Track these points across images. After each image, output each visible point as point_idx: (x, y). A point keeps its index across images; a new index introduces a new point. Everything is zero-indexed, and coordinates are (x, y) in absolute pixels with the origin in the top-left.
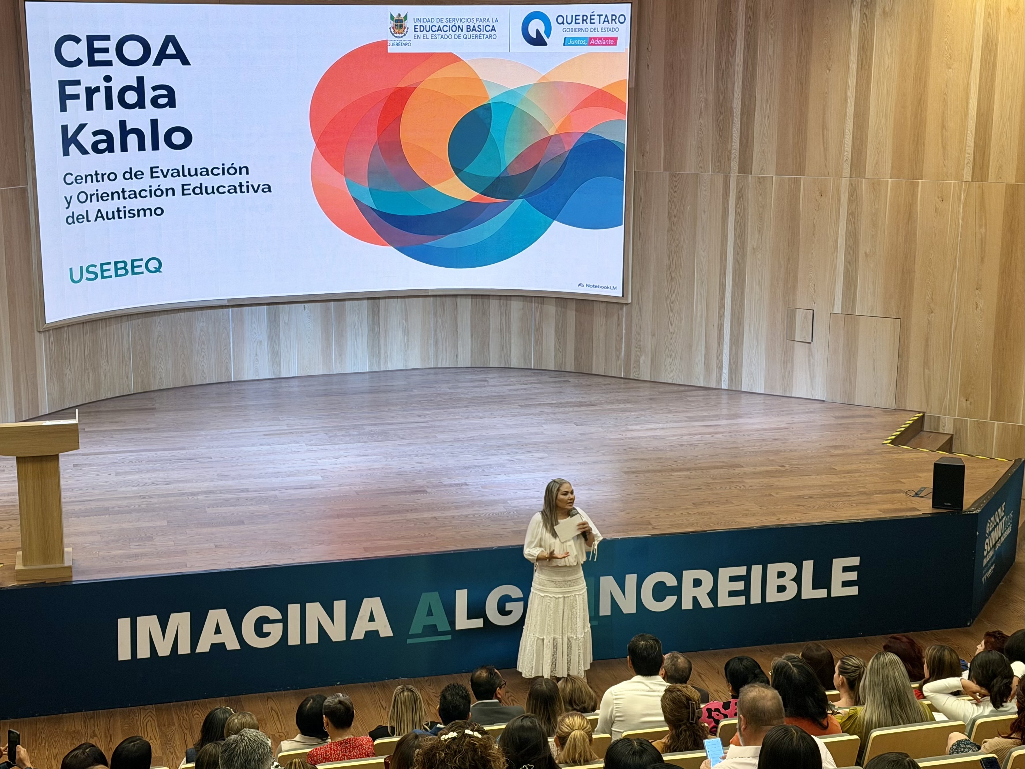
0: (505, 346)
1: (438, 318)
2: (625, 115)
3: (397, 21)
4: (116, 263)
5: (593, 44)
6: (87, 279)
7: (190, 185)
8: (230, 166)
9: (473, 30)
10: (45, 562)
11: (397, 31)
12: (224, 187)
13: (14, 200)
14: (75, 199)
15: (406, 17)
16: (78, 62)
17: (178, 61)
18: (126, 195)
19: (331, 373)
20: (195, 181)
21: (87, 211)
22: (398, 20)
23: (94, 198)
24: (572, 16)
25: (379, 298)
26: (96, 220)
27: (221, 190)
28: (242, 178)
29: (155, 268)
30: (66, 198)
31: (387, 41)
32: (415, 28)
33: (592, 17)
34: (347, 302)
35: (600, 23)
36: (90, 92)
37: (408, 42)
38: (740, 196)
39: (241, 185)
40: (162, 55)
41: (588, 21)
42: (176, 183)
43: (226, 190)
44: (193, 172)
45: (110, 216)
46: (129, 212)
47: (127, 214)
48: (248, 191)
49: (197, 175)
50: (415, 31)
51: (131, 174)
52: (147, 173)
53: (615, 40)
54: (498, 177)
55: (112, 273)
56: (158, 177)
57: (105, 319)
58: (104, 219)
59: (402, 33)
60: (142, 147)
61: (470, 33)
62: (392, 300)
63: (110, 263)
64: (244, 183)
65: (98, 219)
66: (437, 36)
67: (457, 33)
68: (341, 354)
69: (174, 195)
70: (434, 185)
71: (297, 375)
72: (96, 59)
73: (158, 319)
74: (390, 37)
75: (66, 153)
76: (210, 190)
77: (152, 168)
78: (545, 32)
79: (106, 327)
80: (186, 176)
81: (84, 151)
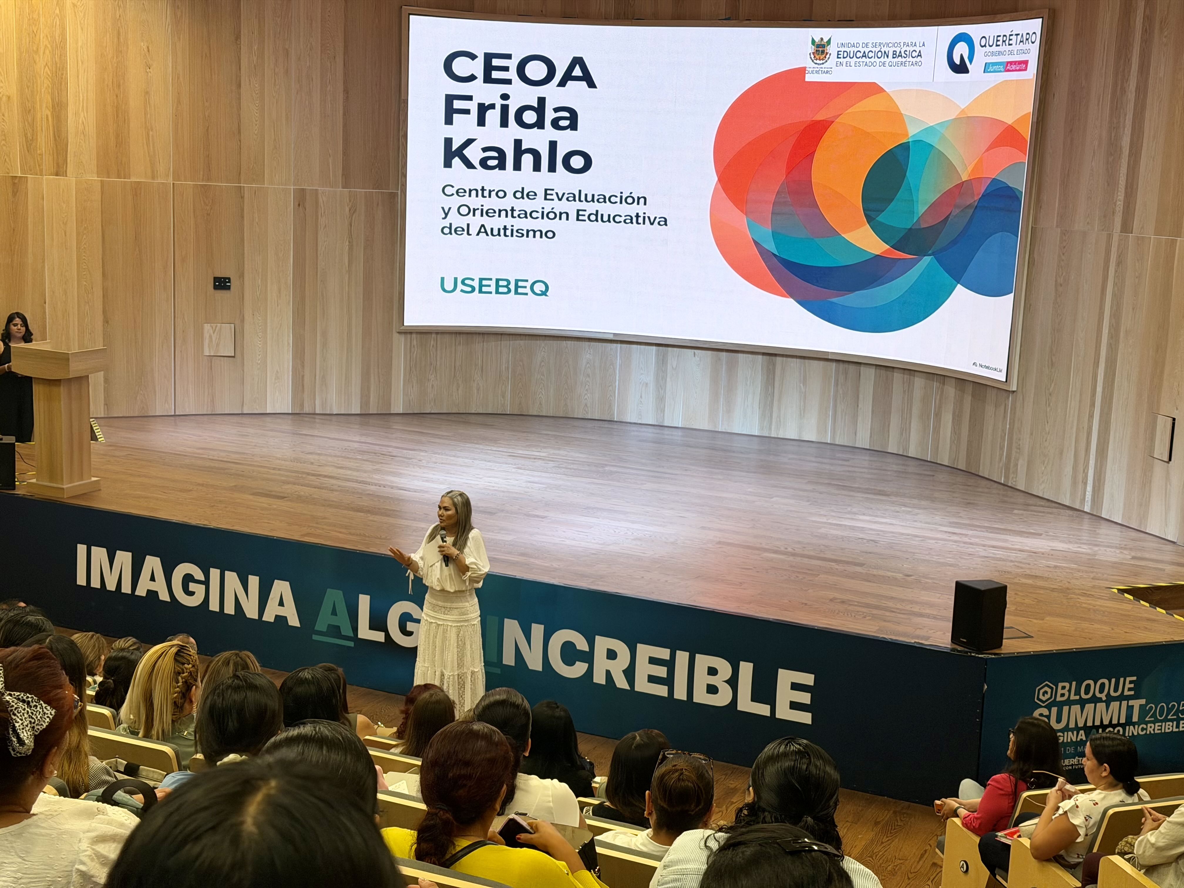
0: (905, 431)
1: (839, 387)
2: (1026, 155)
3: (818, 46)
4: (498, 281)
5: (1009, 71)
6: (462, 291)
7: (585, 210)
8: (629, 195)
9: (899, 56)
10: (51, 482)
11: (817, 57)
12: (620, 216)
13: (380, 203)
14: (454, 210)
15: (829, 42)
16: (472, 78)
17: (584, 83)
18: (516, 214)
19: (717, 430)
20: (591, 208)
21: (468, 225)
22: (820, 45)
23: (478, 213)
24: (994, 36)
25: (776, 355)
26: (478, 234)
27: (617, 219)
28: (639, 209)
29: (541, 291)
30: (443, 208)
31: (806, 68)
32: (838, 54)
33: (1011, 37)
34: (740, 355)
35: (1016, 44)
36: (483, 109)
37: (829, 70)
38: (1119, 263)
39: (637, 216)
40: (568, 77)
41: (1007, 42)
42: (572, 207)
43: (622, 219)
44: (589, 198)
45: (495, 232)
46: (517, 231)
47: (515, 233)
48: (644, 223)
49: (594, 202)
50: (838, 58)
51: (522, 194)
52: (541, 194)
53: (1026, 62)
54: (910, 229)
55: (493, 289)
56: (553, 200)
57: (483, 334)
58: (487, 235)
59: (823, 60)
60: (537, 167)
61: (896, 60)
62: (789, 359)
63: (491, 279)
64: (641, 214)
65: (481, 234)
66: (861, 63)
67: (882, 60)
68: (729, 410)
69: (567, 219)
70: (844, 234)
71: (680, 426)
72: (493, 77)
73: (542, 343)
74: (809, 64)
75: (448, 164)
76: (605, 218)
77: (546, 190)
78: (969, 58)
79: (483, 342)
80: (582, 201)
81: (469, 165)
